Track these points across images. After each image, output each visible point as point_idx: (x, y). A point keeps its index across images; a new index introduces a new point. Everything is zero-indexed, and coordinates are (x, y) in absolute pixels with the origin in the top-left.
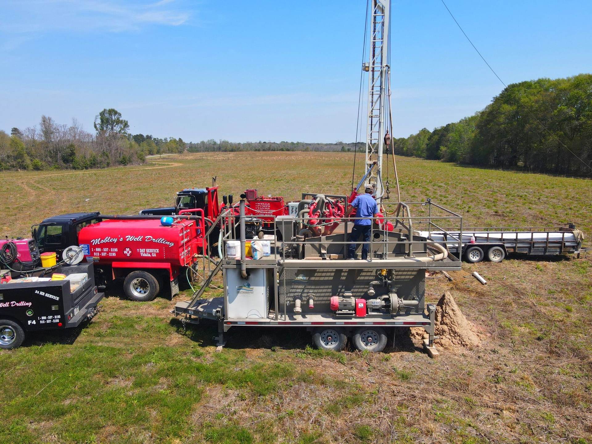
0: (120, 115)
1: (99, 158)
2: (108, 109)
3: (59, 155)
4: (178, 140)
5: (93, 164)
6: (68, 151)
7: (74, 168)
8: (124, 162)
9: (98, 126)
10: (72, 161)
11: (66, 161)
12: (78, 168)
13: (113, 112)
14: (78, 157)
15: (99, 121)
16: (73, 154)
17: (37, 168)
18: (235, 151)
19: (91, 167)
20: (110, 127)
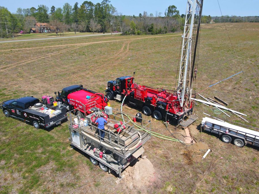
0: (176, 8)
1: (163, 30)
2: (171, 6)
3: (147, 28)
4: (208, 16)
5: (160, 32)
6: (151, 27)
7: (152, 34)
8: (173, 31)
9: (166, 14)
10: (152, 31)
11: (149, 31)
12: (153, 34)
13: (173, 7)
14: (154, 29)
15: (167, 12)
16: (152, 28)
17: (139, 34)
18: (238, 22)
19: (159, 33)
20: (171, 14)
